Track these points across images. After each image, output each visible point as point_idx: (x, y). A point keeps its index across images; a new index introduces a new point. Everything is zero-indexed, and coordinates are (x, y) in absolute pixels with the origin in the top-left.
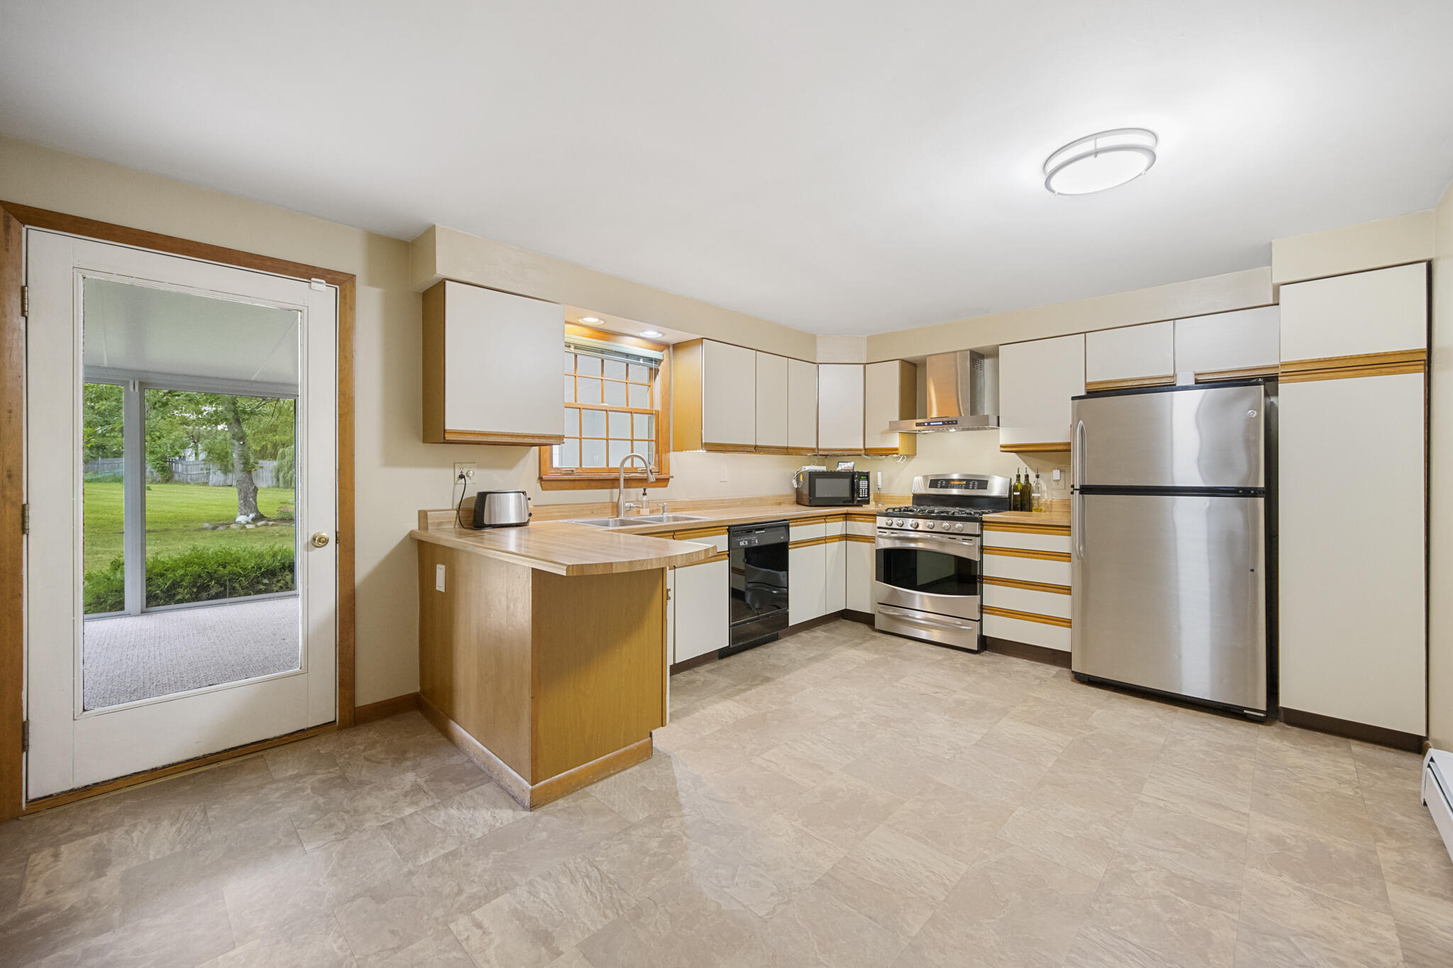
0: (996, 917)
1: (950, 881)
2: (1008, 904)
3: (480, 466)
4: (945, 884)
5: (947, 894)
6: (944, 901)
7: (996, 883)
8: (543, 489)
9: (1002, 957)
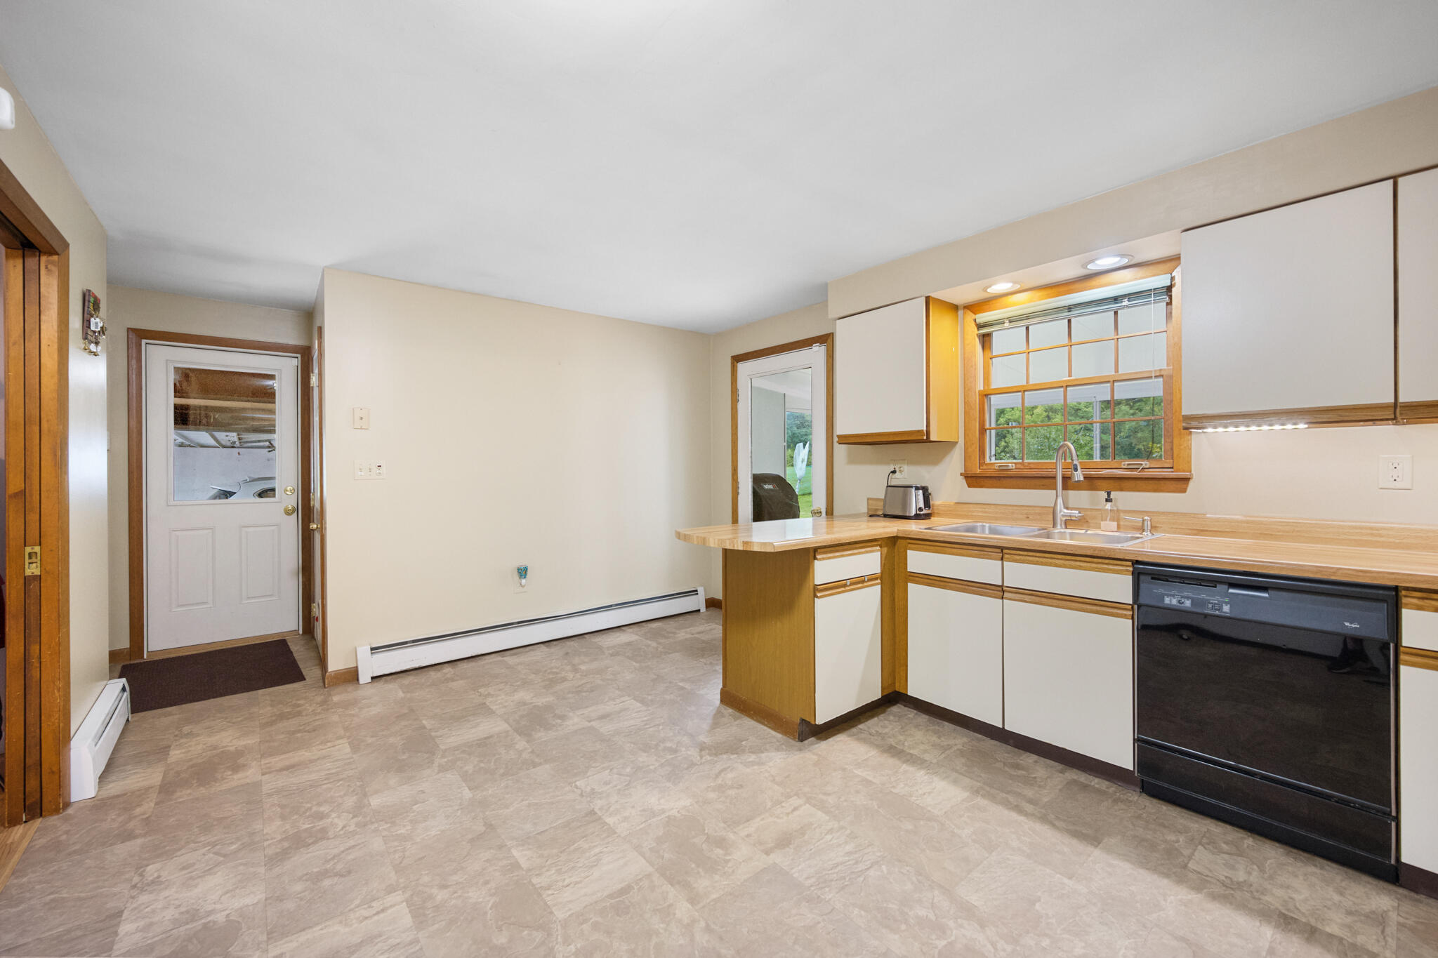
0: (491, 911)
1: (549, 895)
2: (497, 928)
3: (911, 463)
4: (548, 889)
5: (537, 886)
6: (530, 881)
7: (526, 932)
8: (969, 486)
9: (455, 895)
